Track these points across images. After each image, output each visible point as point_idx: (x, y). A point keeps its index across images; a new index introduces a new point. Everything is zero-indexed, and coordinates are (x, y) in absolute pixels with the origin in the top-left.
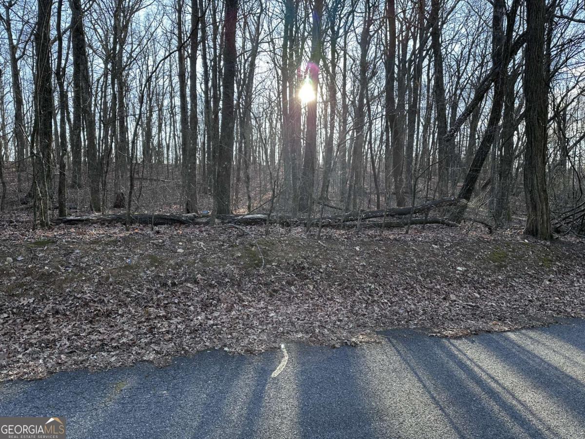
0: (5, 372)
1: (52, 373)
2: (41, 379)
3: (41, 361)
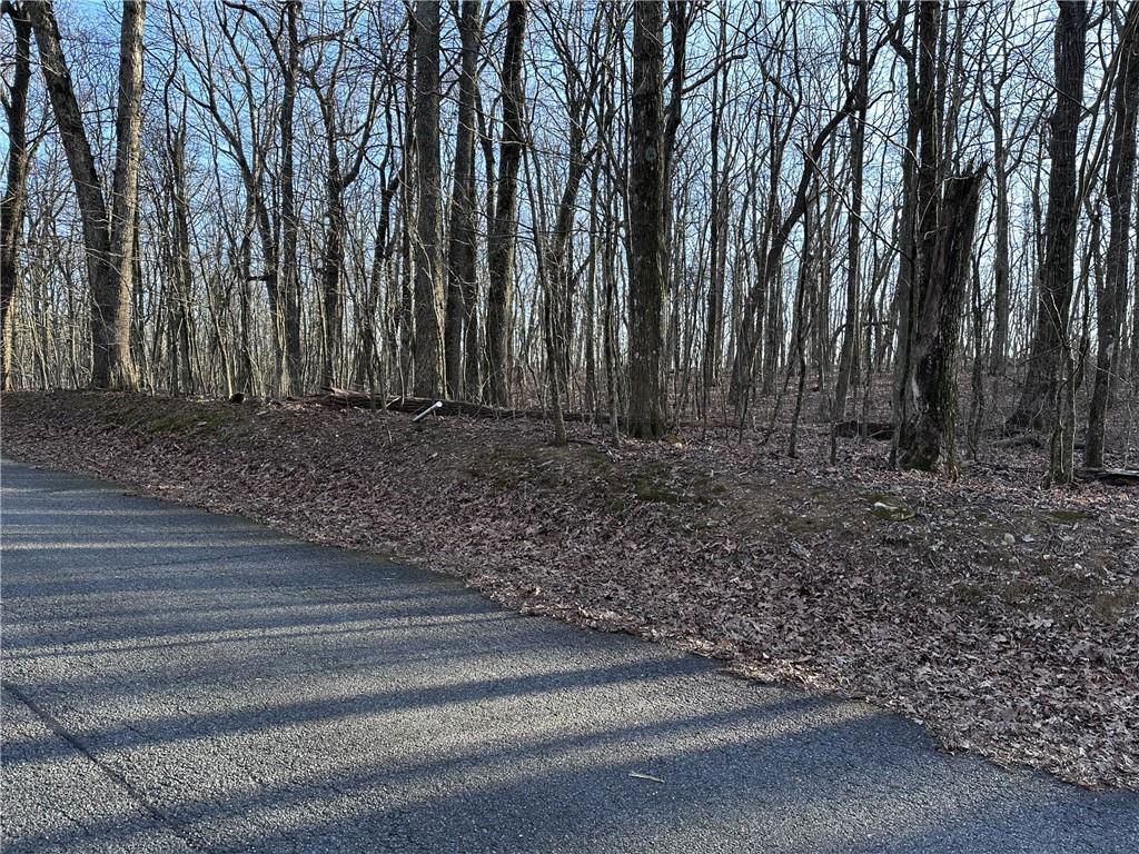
1: (1108, 785)
2: (1086, 788)
3: (1082, 751)
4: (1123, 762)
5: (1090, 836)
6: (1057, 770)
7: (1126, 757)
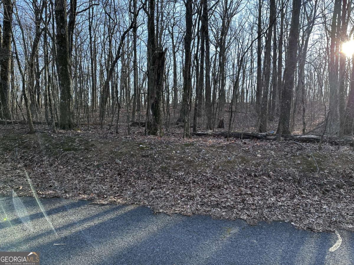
0: (174, 208)
1: (194, 214)
2: (189, 216)
3: (189, 206)
4: (198, 207)
5: (189, 228)
6: (183, 213)
7: (198, 206)
